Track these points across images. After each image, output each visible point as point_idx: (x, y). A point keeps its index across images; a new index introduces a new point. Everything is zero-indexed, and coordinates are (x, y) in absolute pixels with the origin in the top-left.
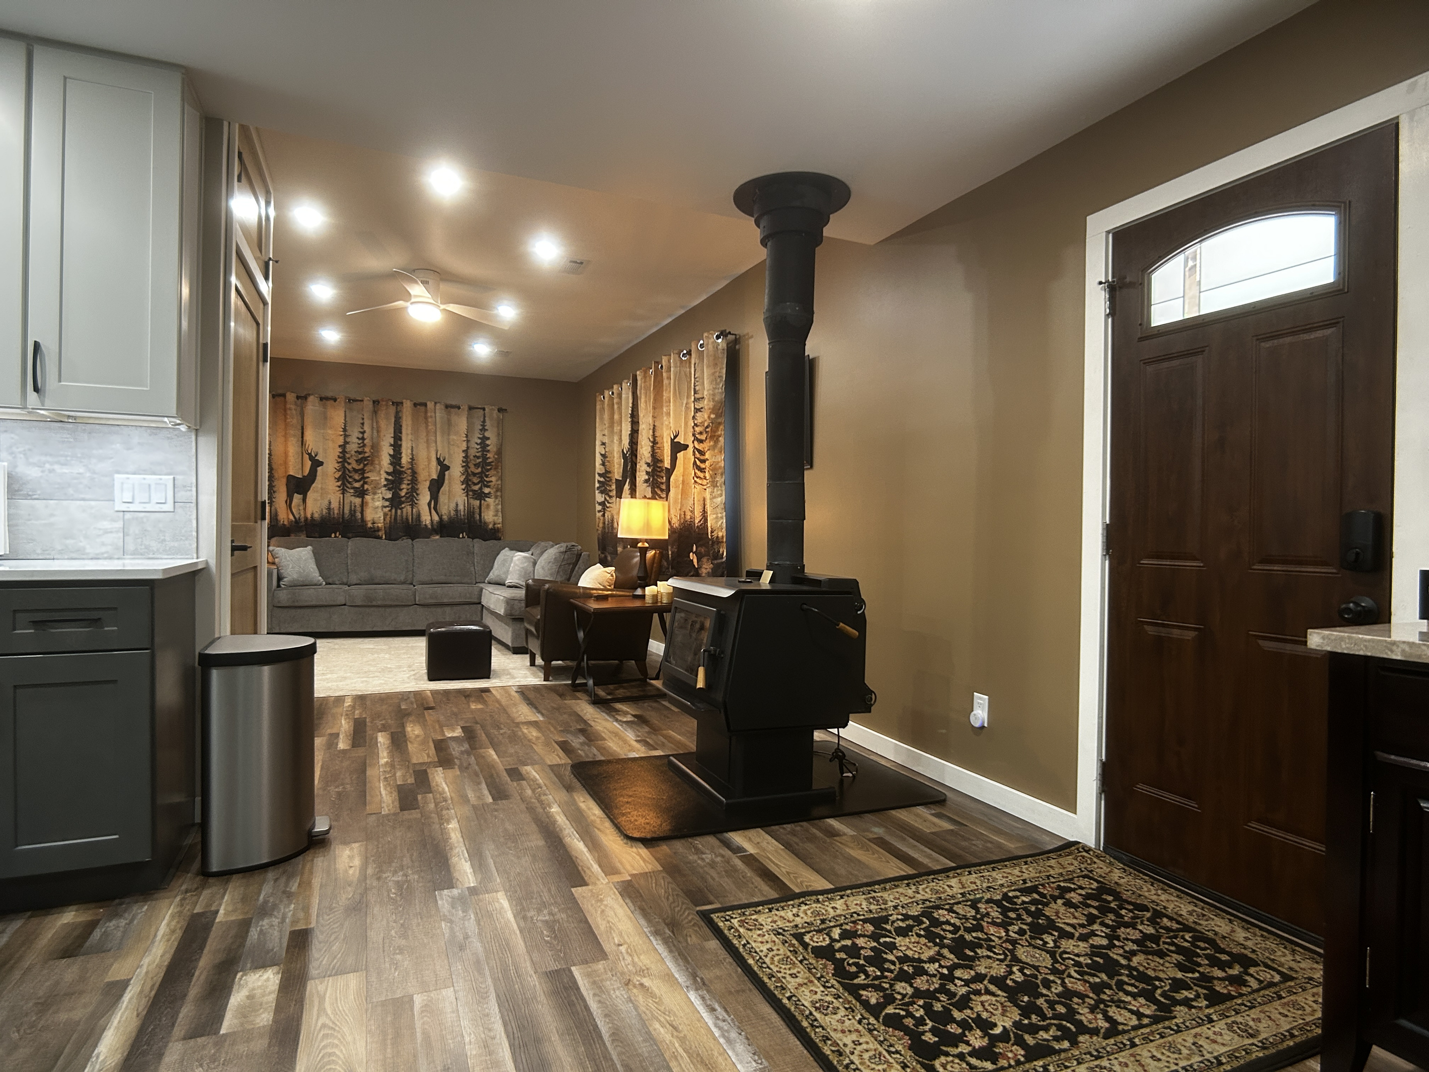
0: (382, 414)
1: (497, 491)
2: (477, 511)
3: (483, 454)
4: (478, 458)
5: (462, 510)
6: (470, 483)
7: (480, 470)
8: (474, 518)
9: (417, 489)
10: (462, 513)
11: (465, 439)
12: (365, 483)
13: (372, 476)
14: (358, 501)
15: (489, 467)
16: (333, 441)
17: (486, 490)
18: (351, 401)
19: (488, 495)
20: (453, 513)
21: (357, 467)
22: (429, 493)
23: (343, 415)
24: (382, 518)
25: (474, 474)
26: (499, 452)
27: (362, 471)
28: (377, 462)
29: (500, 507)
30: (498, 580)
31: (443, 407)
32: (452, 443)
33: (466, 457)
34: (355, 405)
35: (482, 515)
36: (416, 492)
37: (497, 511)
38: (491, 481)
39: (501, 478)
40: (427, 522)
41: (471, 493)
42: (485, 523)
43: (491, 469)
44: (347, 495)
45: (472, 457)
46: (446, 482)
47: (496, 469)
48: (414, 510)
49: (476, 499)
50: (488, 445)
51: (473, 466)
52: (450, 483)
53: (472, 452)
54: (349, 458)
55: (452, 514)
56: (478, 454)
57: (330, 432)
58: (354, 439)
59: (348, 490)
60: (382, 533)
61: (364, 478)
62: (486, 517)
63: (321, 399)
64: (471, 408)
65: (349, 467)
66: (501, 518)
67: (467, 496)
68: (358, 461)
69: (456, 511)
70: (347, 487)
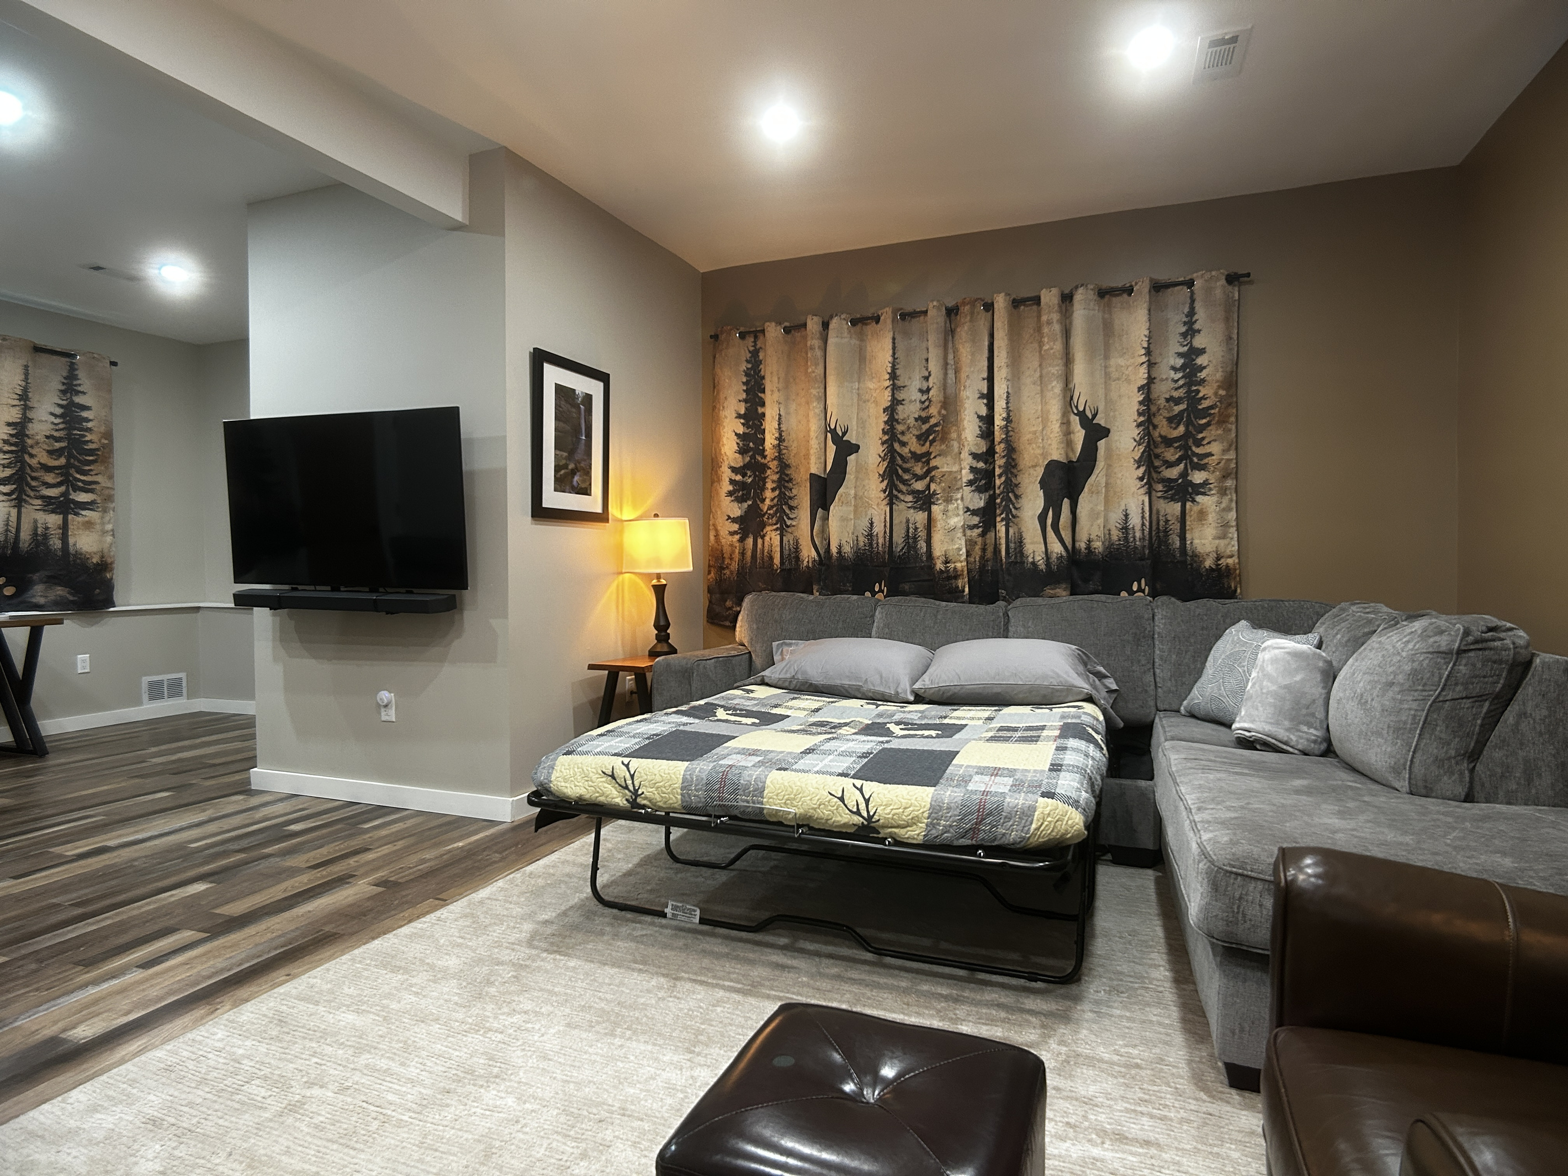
0: (963, 332)
1: (1225, 477)
2: (1176, 527)
3: (1189, 392)
4: (1177, 401)
5: (1138, 528)
6: (1157, 463)
7: (1182, 429)
8: (1167, 545)
9: (1017, 485)
10: (1138, 535)
11: (1144, 359)
12: (932, 480)
13: (944, 465)
14: (921, 517)
15: (1204, 421)
16: (876, 402)
17: (1198, 477)
18: (907, 316)
19: (1201, 489)
20: (1116, 535)
21: (920, 450)
22: (1041, 493)
23: (890, 346)
24: (964, 550)
25: (1168, 442)
26: (1231, 383)
27: (925, 458)
28: (954, 435)
29: (1232, 515)
30: (1213, 709)
31: (1092, 295)
32: (1114, 375)
33: (1148, 401)
34: (916, 324)
35: (1188, 536)
36: (1013, 491)
37: (1226, 525)
38: (1210, 454)
39: (1235, 445)
40: (1038, 558)
41: (1160, 487)
42: (1195, 555)
43: (1208, 424)
44: (899, 507)
45: (1162, 402)
46: (1100, 464)
47: (1223, 421)
48: (1011, 531)
49: (1172, 499)
50: (1202, 368)
51: (1165, 423)
52: (1109, 466)
53: (1163, 390)
54: (903, 433)
55: (1115, 538)
56: (1176, 394)
57: (871, 385)
58: (912, 394)
59: (902, 497)
60: (963, 584)
61: (929, 471)
62: (1196, 541)
63: (854, 322)
64: (1158, 288)
65: (904, 451)
66: (1235, 542)
67: (1149, 494)
68: (922, 438)
69: (1125, 529)
70: (900, 491)
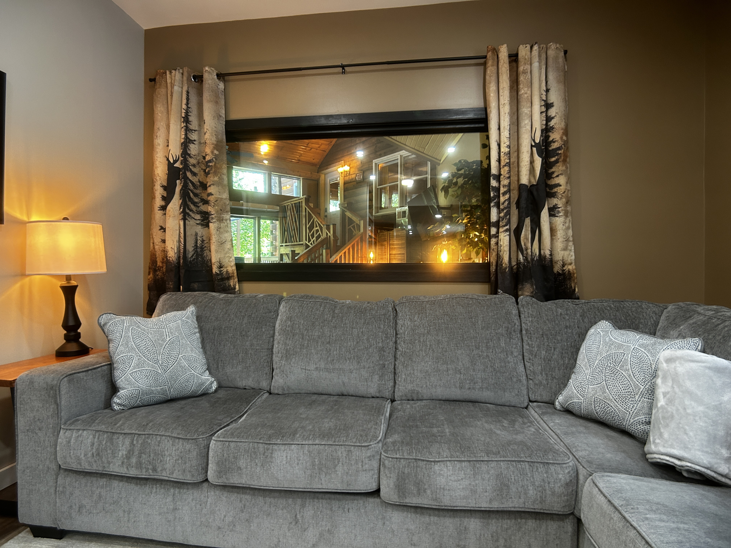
1: (567, 203)
15: (553, 159)
19: (553, 212)
37: (568, 240)
43: (557, 161)
44: (190, 222)
47: (567, 159)
50: (552, 118)
54: (194, 166)
59: (193, 215)
65: (195, 179)
70: (191, 210)
